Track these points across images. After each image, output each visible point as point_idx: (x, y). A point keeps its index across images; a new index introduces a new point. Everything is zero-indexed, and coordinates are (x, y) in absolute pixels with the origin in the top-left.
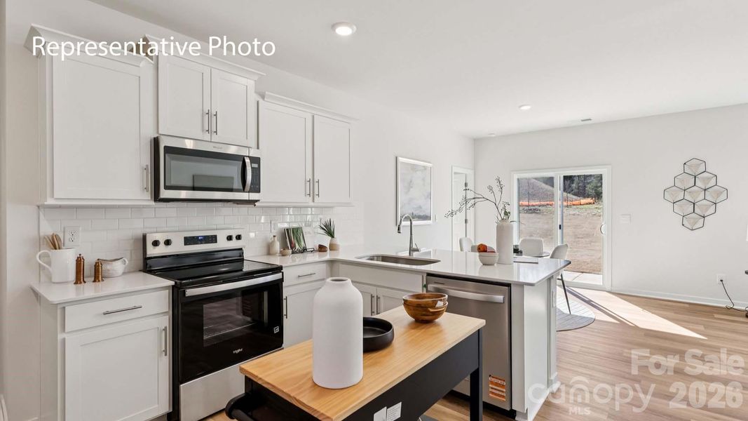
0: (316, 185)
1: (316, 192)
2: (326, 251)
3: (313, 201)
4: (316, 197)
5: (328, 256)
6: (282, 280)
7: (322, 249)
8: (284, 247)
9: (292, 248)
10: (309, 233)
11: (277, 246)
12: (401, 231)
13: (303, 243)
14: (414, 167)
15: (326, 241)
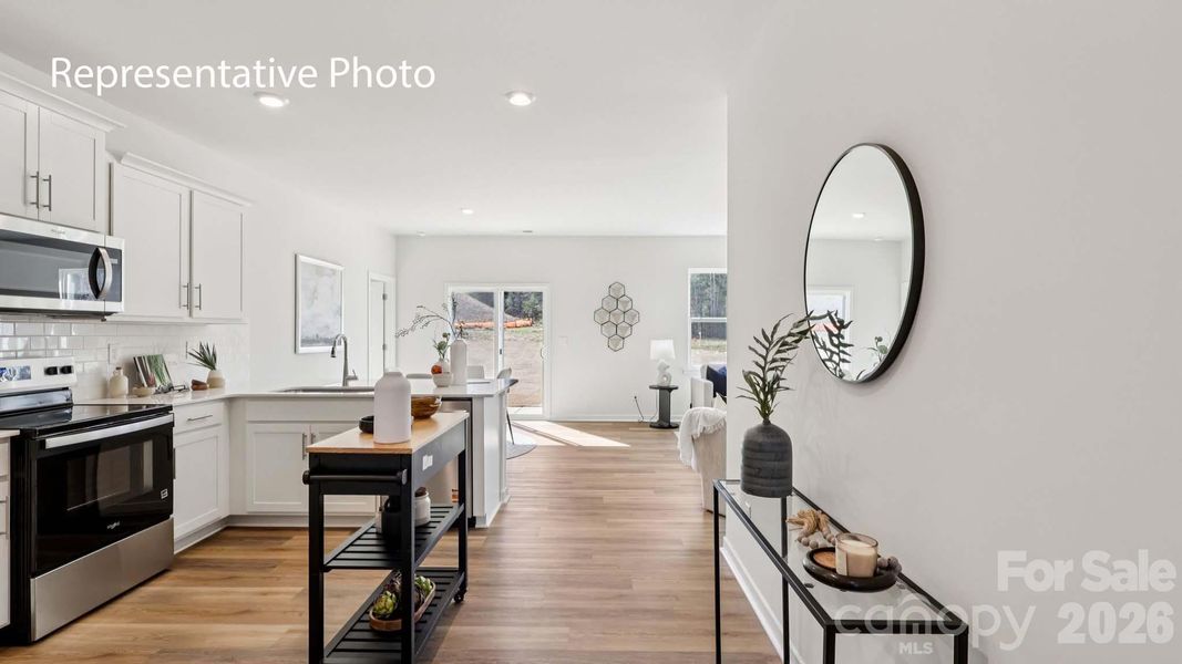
0: (196, 293)
1: (196, 302)
2: (205, 389)
3: (190, 315)
4: (196, 311)
5: (207, 395)
6: (171, 425)
7: (197, 385)
8: (135, 383)
9: (149, 385)
10: (175, 363)
11: (125, 382)
12: (336, 354)
13: (166, 378)
14: (319, 271)
15: (202, 374)
